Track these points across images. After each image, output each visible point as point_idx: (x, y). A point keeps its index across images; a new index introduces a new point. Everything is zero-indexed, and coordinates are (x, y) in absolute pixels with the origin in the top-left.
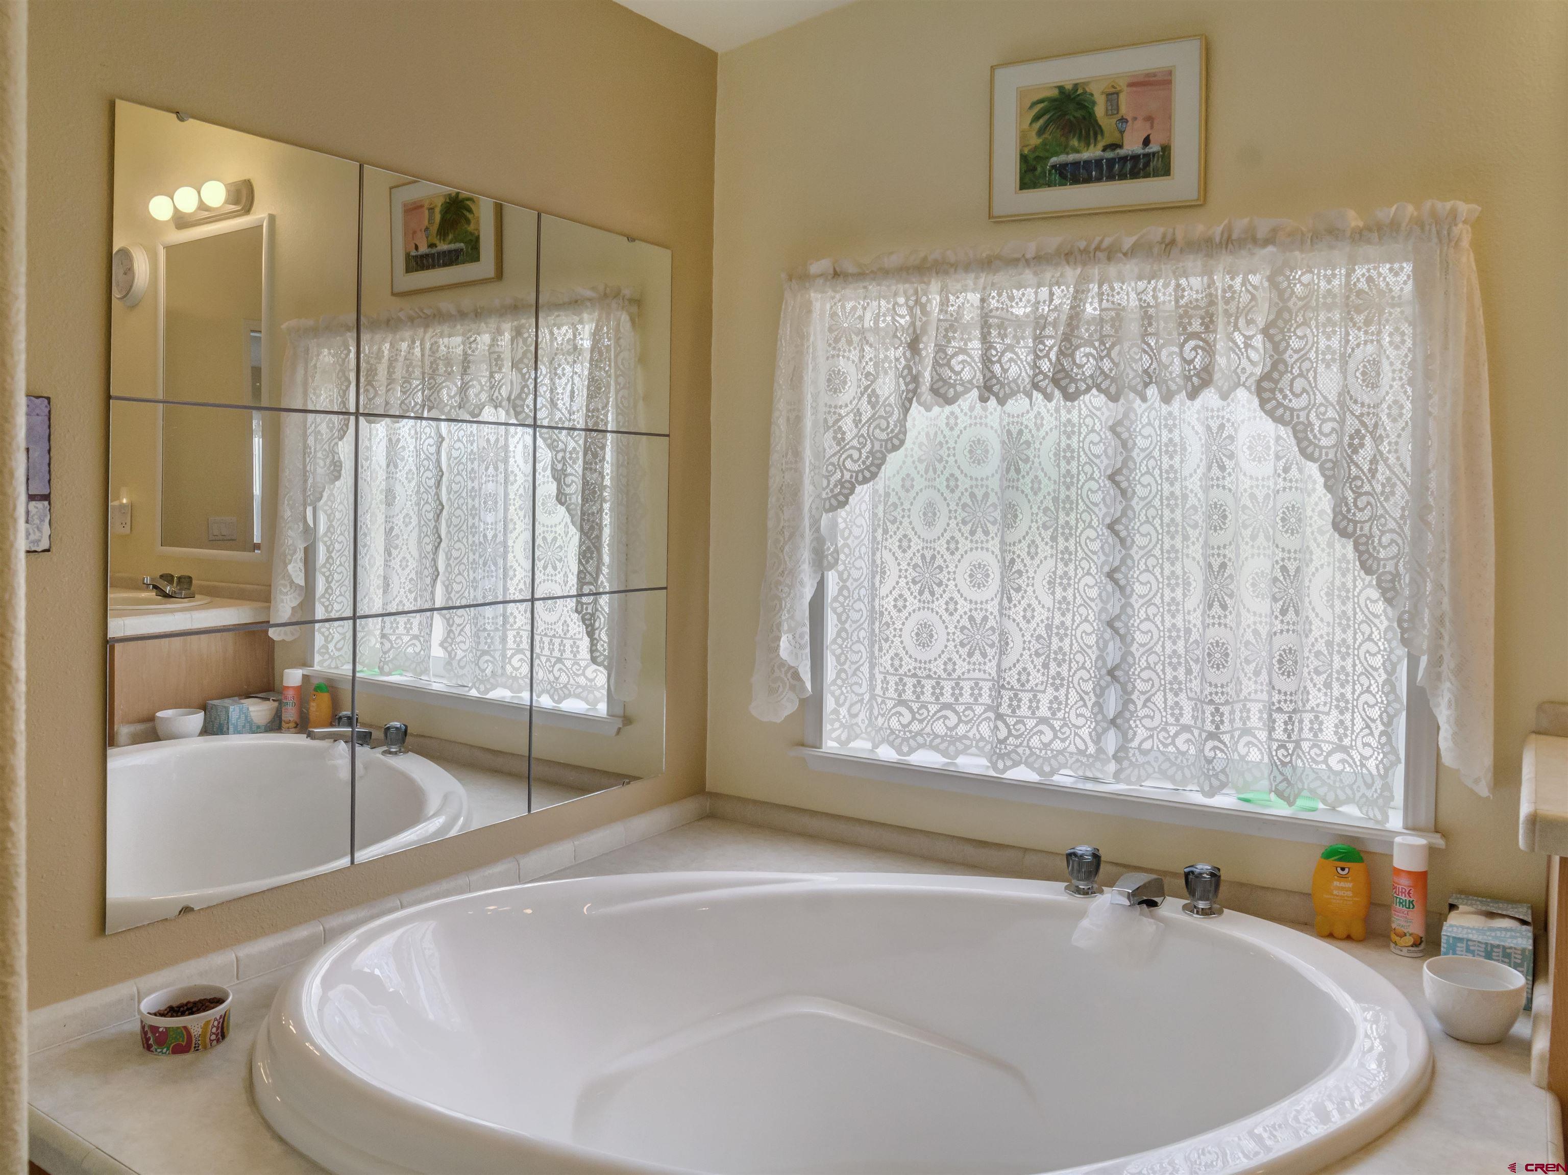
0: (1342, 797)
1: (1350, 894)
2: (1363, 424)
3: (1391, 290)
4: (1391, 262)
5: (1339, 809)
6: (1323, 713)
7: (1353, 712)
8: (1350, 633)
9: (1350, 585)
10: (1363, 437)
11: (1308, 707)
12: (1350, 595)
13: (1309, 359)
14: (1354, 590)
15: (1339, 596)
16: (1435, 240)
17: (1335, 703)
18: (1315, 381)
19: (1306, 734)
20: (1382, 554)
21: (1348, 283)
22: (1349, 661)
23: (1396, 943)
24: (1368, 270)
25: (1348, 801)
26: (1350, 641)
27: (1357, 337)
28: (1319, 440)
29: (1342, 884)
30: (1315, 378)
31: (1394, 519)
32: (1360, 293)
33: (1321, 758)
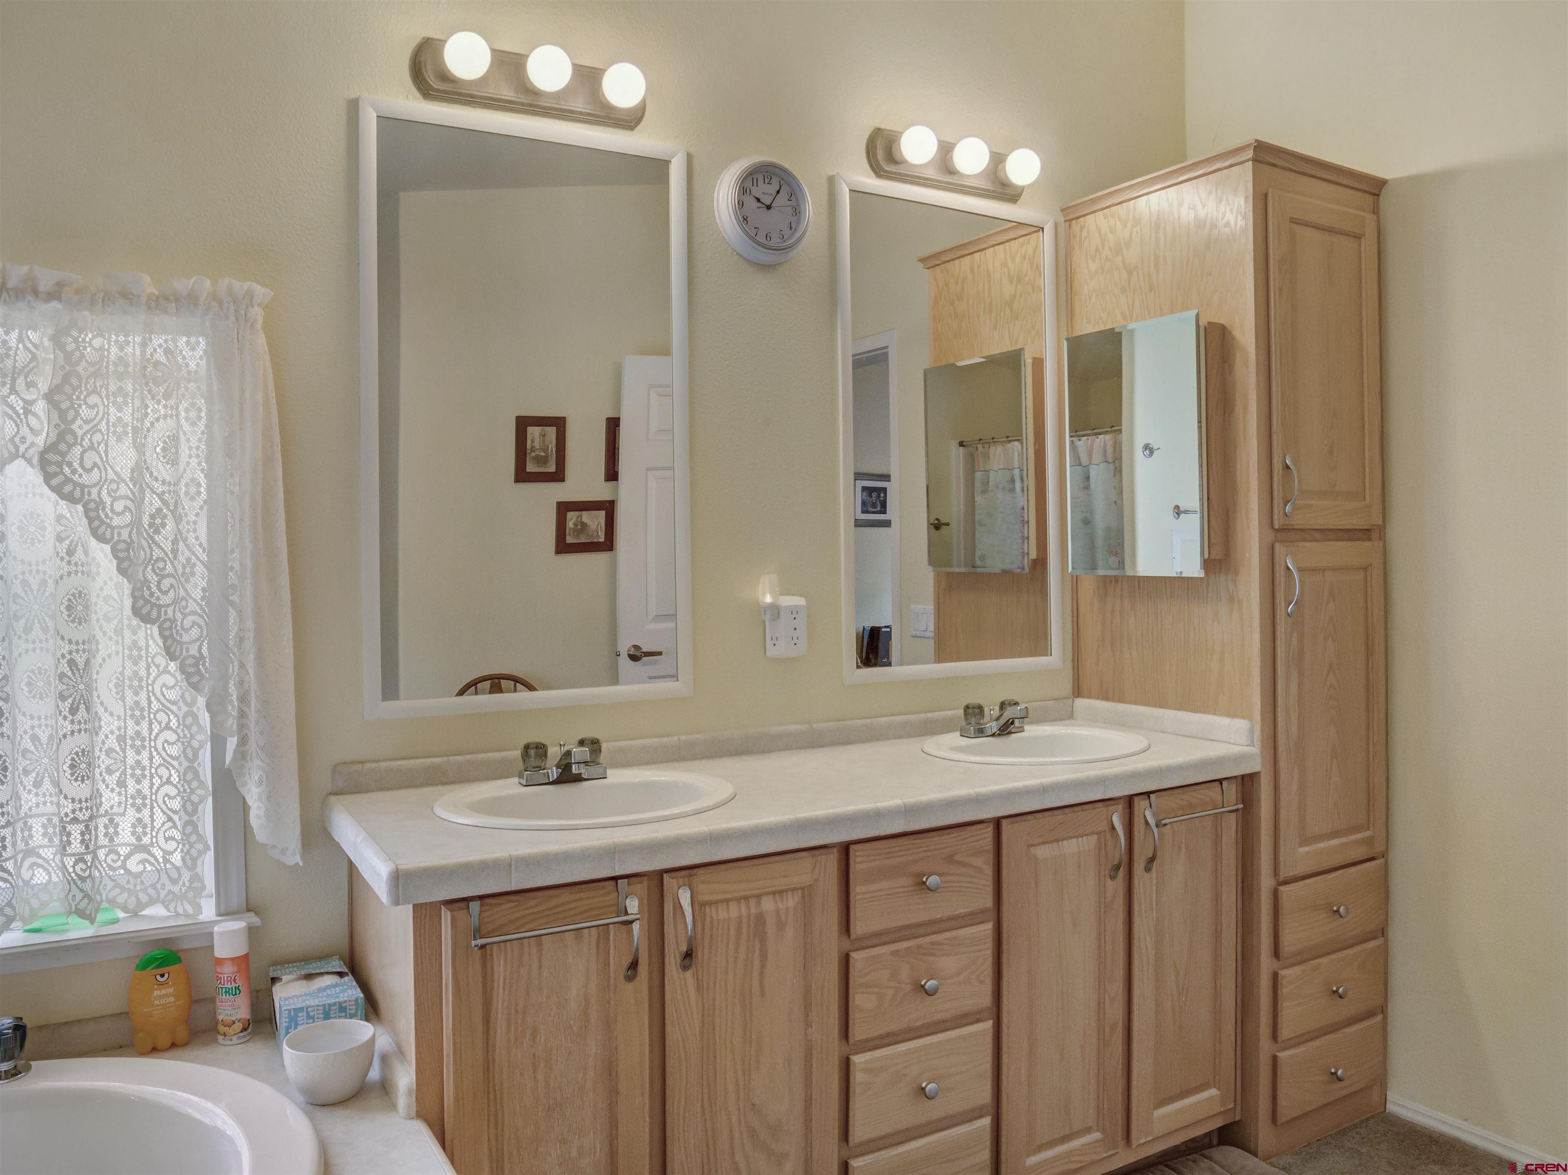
0: (144, 898)
1: (172, 999)
2: (165, 502)
3: (187, 365)
4: (188, 336)
5: (143, 913)
6: (118, 814)
7: (152, 808)
8: (145, 724)
9: (143, 673)
10: (165, 517)
11: (102, 811)
12: (144, 683)
13: (100, 431)
14: (148, 677)
15: (131, 687)
16: (233, 319)
17: (130, 801)
18: (107, 455)
19: (103, 841)
20: (186, 638)
21: (143, 353)
22: (145, 754)
23: (225, 1035)
24: (166, 341)
25: (152, 902)
26: (145, 733)
27: (155, 411)
28: (111, 519)
29: (164, 992)
30: (106, 452)
31: (195, 601)
32: (157, 364)
33: (119, 863)
